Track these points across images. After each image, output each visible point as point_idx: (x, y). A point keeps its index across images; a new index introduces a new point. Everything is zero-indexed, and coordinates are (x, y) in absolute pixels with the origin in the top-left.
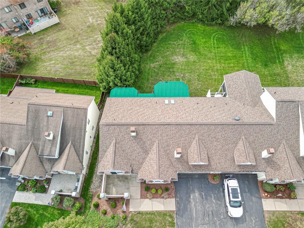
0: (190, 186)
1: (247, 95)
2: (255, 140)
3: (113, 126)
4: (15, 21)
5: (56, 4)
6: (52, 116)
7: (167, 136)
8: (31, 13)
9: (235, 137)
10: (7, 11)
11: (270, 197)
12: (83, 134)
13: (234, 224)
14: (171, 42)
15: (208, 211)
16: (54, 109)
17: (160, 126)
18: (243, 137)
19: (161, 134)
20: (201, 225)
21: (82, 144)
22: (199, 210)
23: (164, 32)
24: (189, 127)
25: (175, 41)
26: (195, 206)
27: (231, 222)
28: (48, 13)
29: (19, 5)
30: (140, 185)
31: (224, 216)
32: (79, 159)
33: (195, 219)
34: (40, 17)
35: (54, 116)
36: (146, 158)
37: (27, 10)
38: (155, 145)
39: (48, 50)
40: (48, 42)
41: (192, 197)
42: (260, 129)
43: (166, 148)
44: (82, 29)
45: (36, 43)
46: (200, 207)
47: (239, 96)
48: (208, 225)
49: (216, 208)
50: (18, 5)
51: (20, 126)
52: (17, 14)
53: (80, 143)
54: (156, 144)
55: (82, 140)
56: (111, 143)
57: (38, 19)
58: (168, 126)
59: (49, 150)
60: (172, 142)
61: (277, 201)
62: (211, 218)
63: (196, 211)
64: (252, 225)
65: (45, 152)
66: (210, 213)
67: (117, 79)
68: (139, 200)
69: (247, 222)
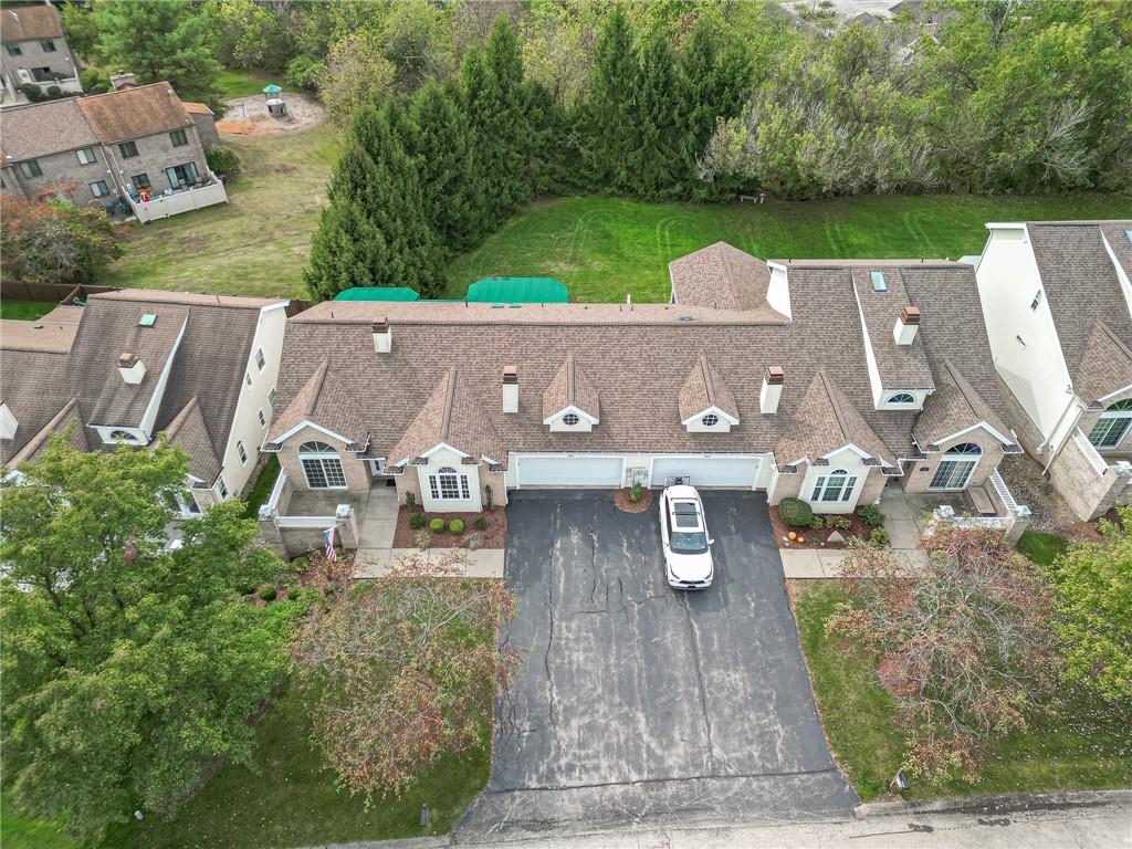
0: (555, 518)
1: (726, 287)
2: (738, 365)
3: (325, 327)
4: (98, 193)
5: (226, 159)
6: (151, 327)
7: (484, 354)
8: (148, 172)
9: (678, 359)
10: (84, 160)
11: (806, 545)
12: (236, 375)
13: (688, 612)
14: (541, 235)
15: (608, 579)
16: (162, 309)
17: (464, 328)
18: (703, 358)
19: (464, 350)
20: (580, 616)
21: (228, 403)
22: (577, 577)
23: (524, 215)
24: (548, 331)
25: (553, 232)
26: (567, 566)
27: (679, 607)
28: (198, 179)
29: (121, 146)
30: (395, 515)
31: (655, 590)
32: (214, 447)
33: (564, 599)
34: (174, 189)
35: (157, 326)
36: (416, 414)
37: (140, 162)
38: (446, 378)
39: (180, 257)
40: (182, 241)
41: (558, 545)
42: (749, 338)
43: (480, 388)
44: (289, 217)
45: (148, 243)
46: (580, 571)
47: (706, 295)
48: (605, 614)
49: (633, 571)
50: (117, 147)
51: (52, 356)
52: (109, 171)
53: (224, 399)
54: (448, 377)
55: (230, 394)
56: (313, 371)
57: (166, 192)
58: (486, 327)
59: (123, 409)
60: (495, 371)
61: (828, 555)
62: (615, 599)
63: (568, 579)
64: (746, 614)
65: (110, 415)
66: (614, 583)
67: (360, 264)
68: (387, 552)
69: (731, 606)
